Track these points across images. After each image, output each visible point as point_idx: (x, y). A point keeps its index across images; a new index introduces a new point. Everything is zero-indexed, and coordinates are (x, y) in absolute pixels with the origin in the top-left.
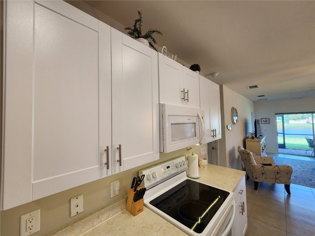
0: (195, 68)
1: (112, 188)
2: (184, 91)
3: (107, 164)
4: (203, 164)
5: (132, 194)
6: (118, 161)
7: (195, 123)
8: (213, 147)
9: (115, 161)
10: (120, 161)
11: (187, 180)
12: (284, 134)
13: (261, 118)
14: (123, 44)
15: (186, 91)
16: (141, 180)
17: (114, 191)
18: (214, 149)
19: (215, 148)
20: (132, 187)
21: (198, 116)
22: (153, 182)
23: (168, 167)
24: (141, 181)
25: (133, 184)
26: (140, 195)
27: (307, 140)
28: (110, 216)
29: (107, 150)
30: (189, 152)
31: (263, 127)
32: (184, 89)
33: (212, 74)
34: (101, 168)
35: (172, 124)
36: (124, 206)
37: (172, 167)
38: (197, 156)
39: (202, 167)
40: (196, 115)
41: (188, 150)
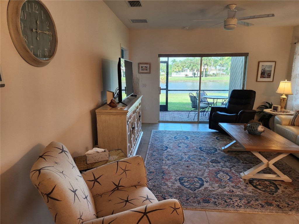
12: (167, 90)
13: (138, 62)
27: (191, 97)
31: (141, 79)
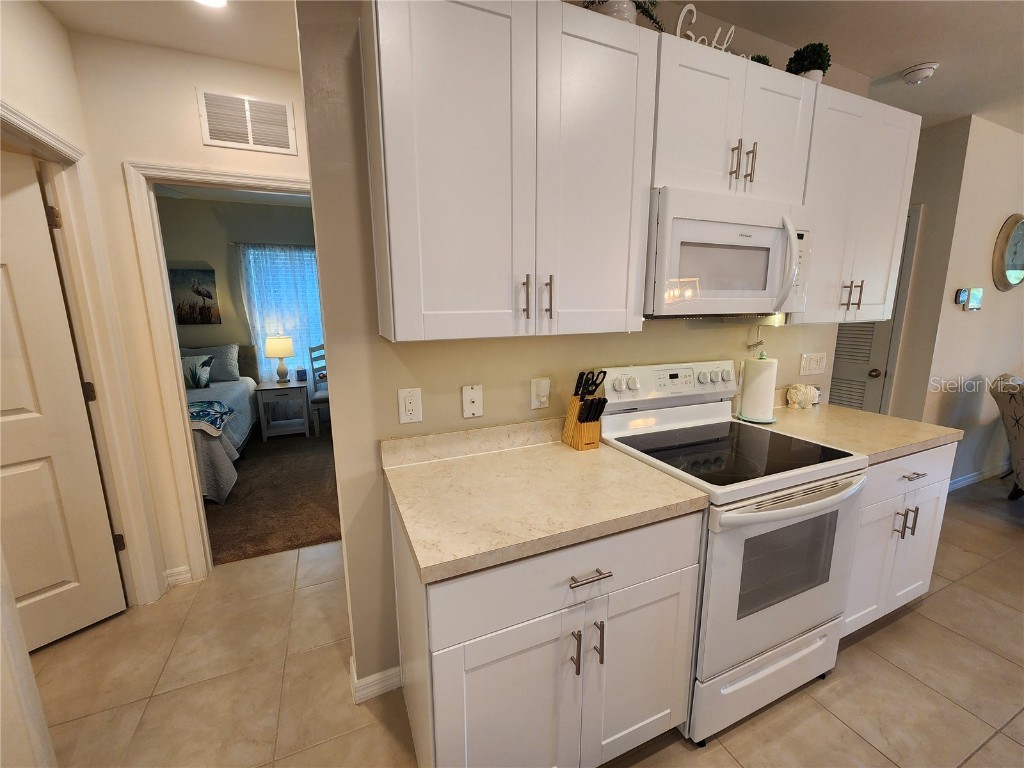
0: (808, 60)
1: (533, 388)
2: (738, 148)
3: (526, 310)
4: (800, 397)
5: (576, 405)
6: (546, 310)
7: (768, 250)
8: (875, 370)
9: (541, 310)
10: (550, 310)
11: (732, 423)
14: (563, 33)
15: (747, 147)
16: (598, 382)
17: (538, 396)
18: (877, 376)
19: (883, 373)
20: (576, 394)
21: (784, 227)
22: (627, 398)
23: (674, 376)
24: (597, 386)
25: (578, 388)
26: (593, 411)
28: (529, 442)
29: (526, 284)
30: (752, 353)
32: (740, 141)
33: (907, 73)
34: (516, 317)
35: (683, 244)
36: (559, 434)
37: (688, 379)
38: (775, 361)
39: (797, 406)
40: (778, 224)
41: (749, 347)
